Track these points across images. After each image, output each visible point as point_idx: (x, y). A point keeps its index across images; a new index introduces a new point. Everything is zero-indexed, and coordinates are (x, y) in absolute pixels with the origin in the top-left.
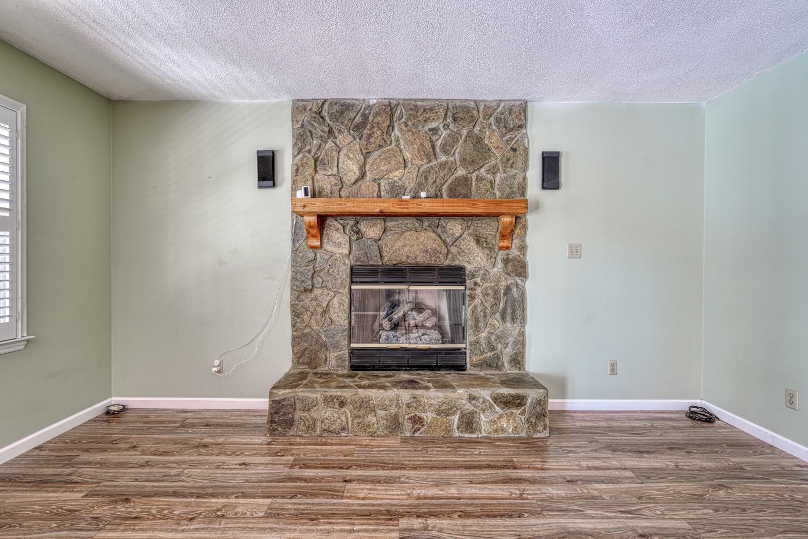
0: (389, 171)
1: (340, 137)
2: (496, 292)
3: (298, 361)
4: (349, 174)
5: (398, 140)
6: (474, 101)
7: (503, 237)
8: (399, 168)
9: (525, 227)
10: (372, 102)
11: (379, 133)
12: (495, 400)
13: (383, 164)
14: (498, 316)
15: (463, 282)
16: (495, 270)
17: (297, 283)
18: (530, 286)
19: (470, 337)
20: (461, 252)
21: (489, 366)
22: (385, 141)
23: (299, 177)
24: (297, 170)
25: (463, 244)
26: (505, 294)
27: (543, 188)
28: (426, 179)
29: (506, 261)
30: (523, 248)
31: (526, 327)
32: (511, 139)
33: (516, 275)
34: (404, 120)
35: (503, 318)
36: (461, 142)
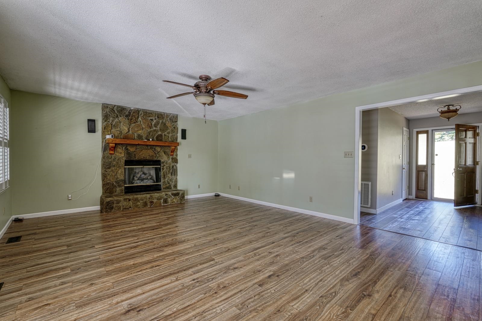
0: (137, 131)
1: (120, 118)
2: (170, 167)
3: (105, 192)
4: (124, 131)
5: (140, 122)
6: (164, 113)
7: (172, 152)
8: (141, 130)
9: (177, 149)
10: (132, 109)
11: (134, 118)
12: (172, 194)
13: (136, 128)
14: (170, 174)
15: (160, 165)
16: (169, 161)
17: (105, 166)
18: (179, 165)
19: (162, 180)
20: (160, 156)
21: (168, 188)
22: (136, 121)
23: (106, 130)
24: (105, 128)
25: (160, 154)
26: (172, 168)
27: (182, 139)
28: (149, 134)
29: (172, 159)
30: (177, 155)
31: (178, 177)
32: (174, 125)
33: (175, 163)
34: (142, 115)
35: (172, 175)
36: (160, 124)
